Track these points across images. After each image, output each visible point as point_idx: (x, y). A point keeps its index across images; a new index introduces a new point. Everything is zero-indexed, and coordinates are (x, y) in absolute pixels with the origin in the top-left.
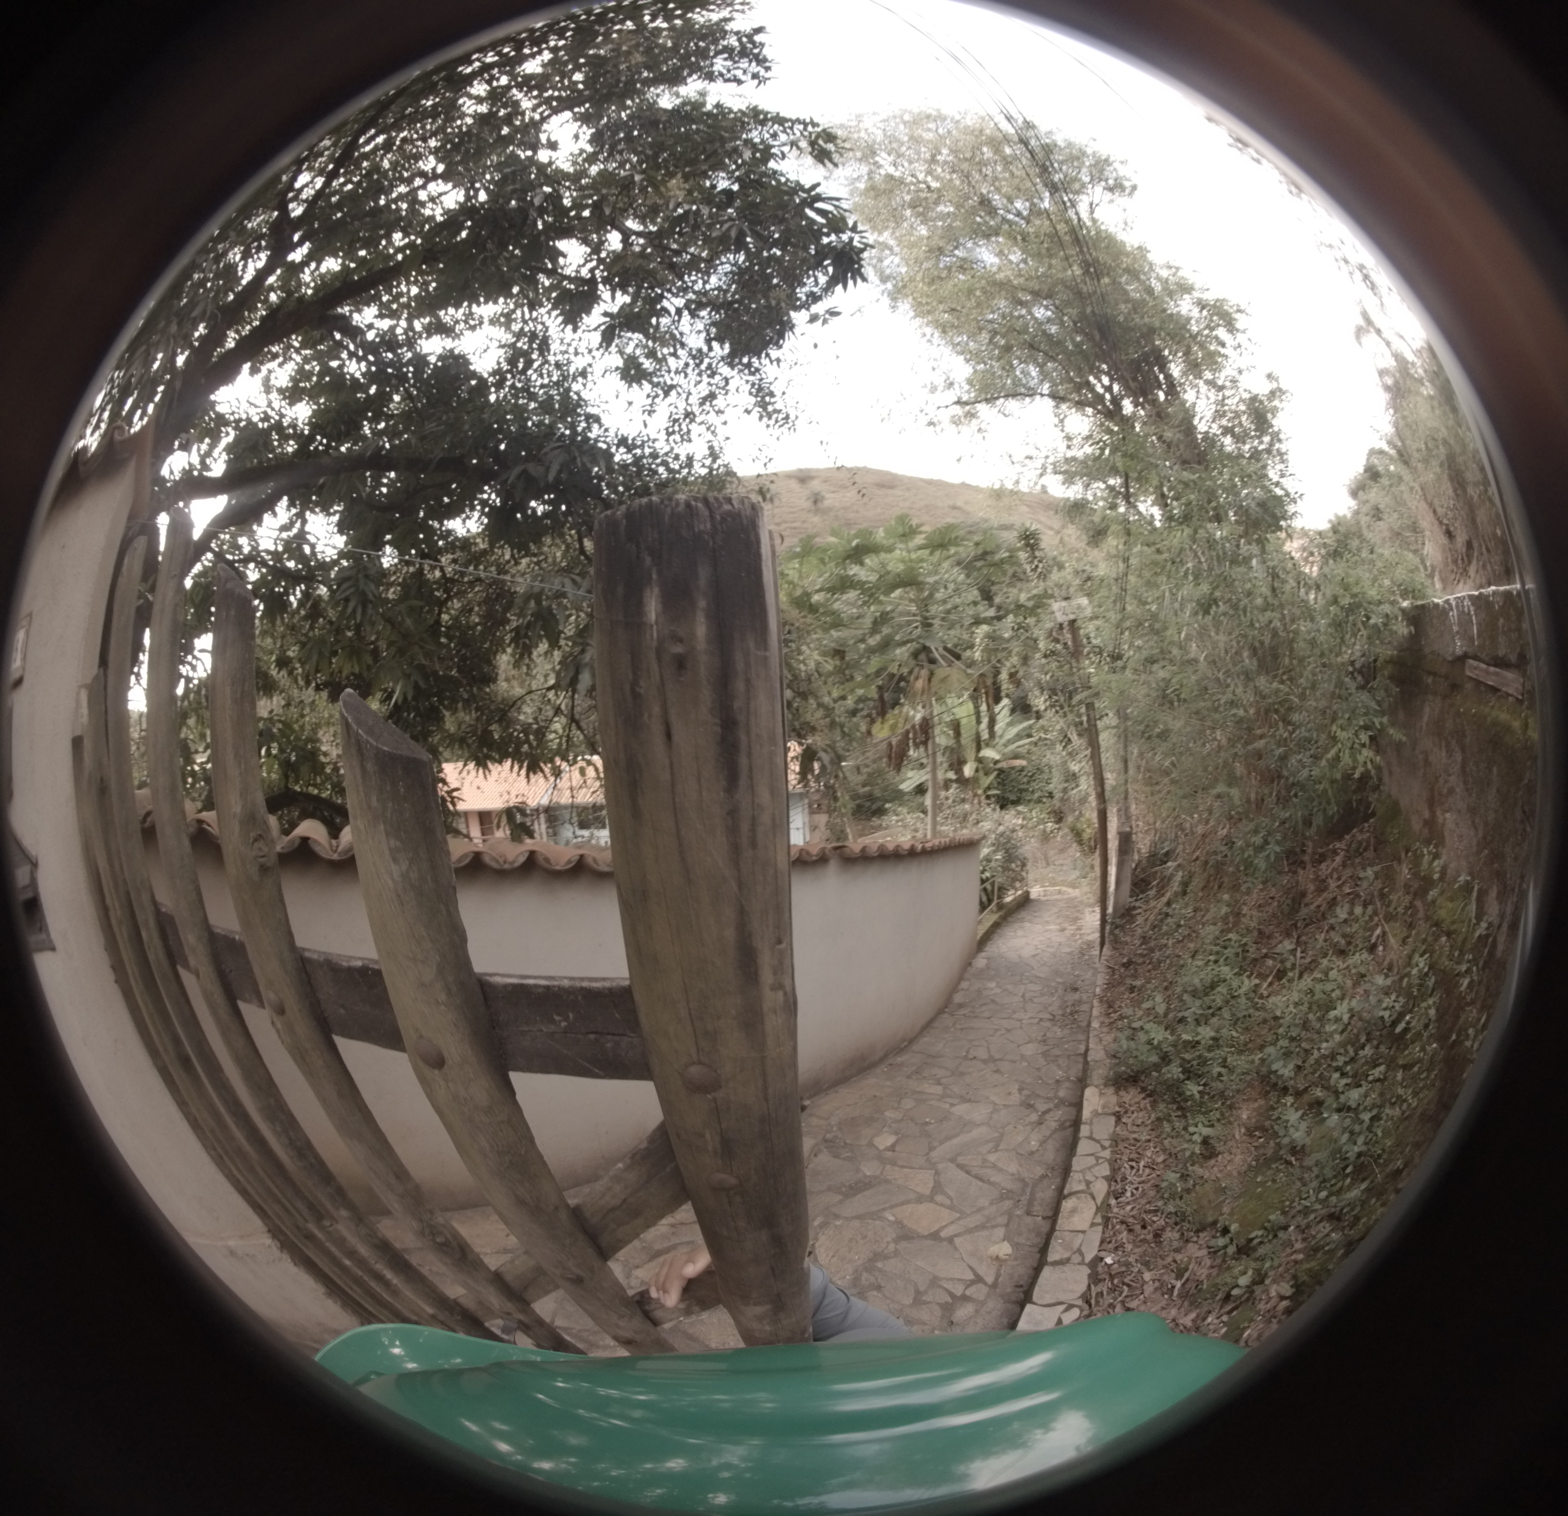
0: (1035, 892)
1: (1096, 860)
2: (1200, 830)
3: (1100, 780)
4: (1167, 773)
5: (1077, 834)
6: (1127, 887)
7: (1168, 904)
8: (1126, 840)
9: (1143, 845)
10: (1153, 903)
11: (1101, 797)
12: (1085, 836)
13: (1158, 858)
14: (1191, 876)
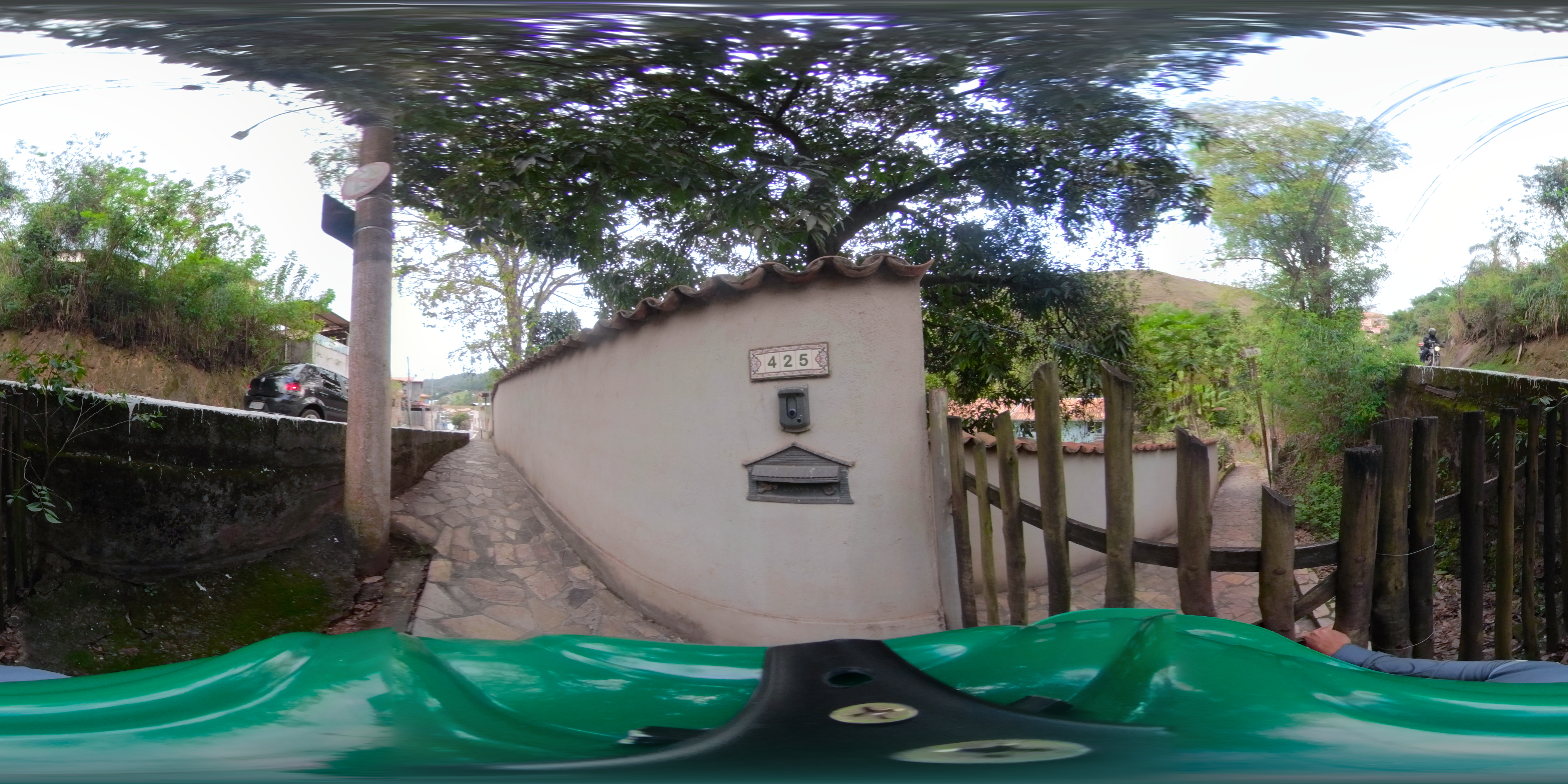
0: (1237, 464)
1: (1263, 449)
2: (1307, 437)
3: (1262, 418)
4: (1291, 416)
5: (1253, 440)
6: (1277, 460)
7: (1296, 465)
8: (1274, 442)
9: (1282, 444)
10: (1289, 466)
11: (1263, 425)
12: (1257, 440)
13: (1289, 449)
14: (1305, 455)
